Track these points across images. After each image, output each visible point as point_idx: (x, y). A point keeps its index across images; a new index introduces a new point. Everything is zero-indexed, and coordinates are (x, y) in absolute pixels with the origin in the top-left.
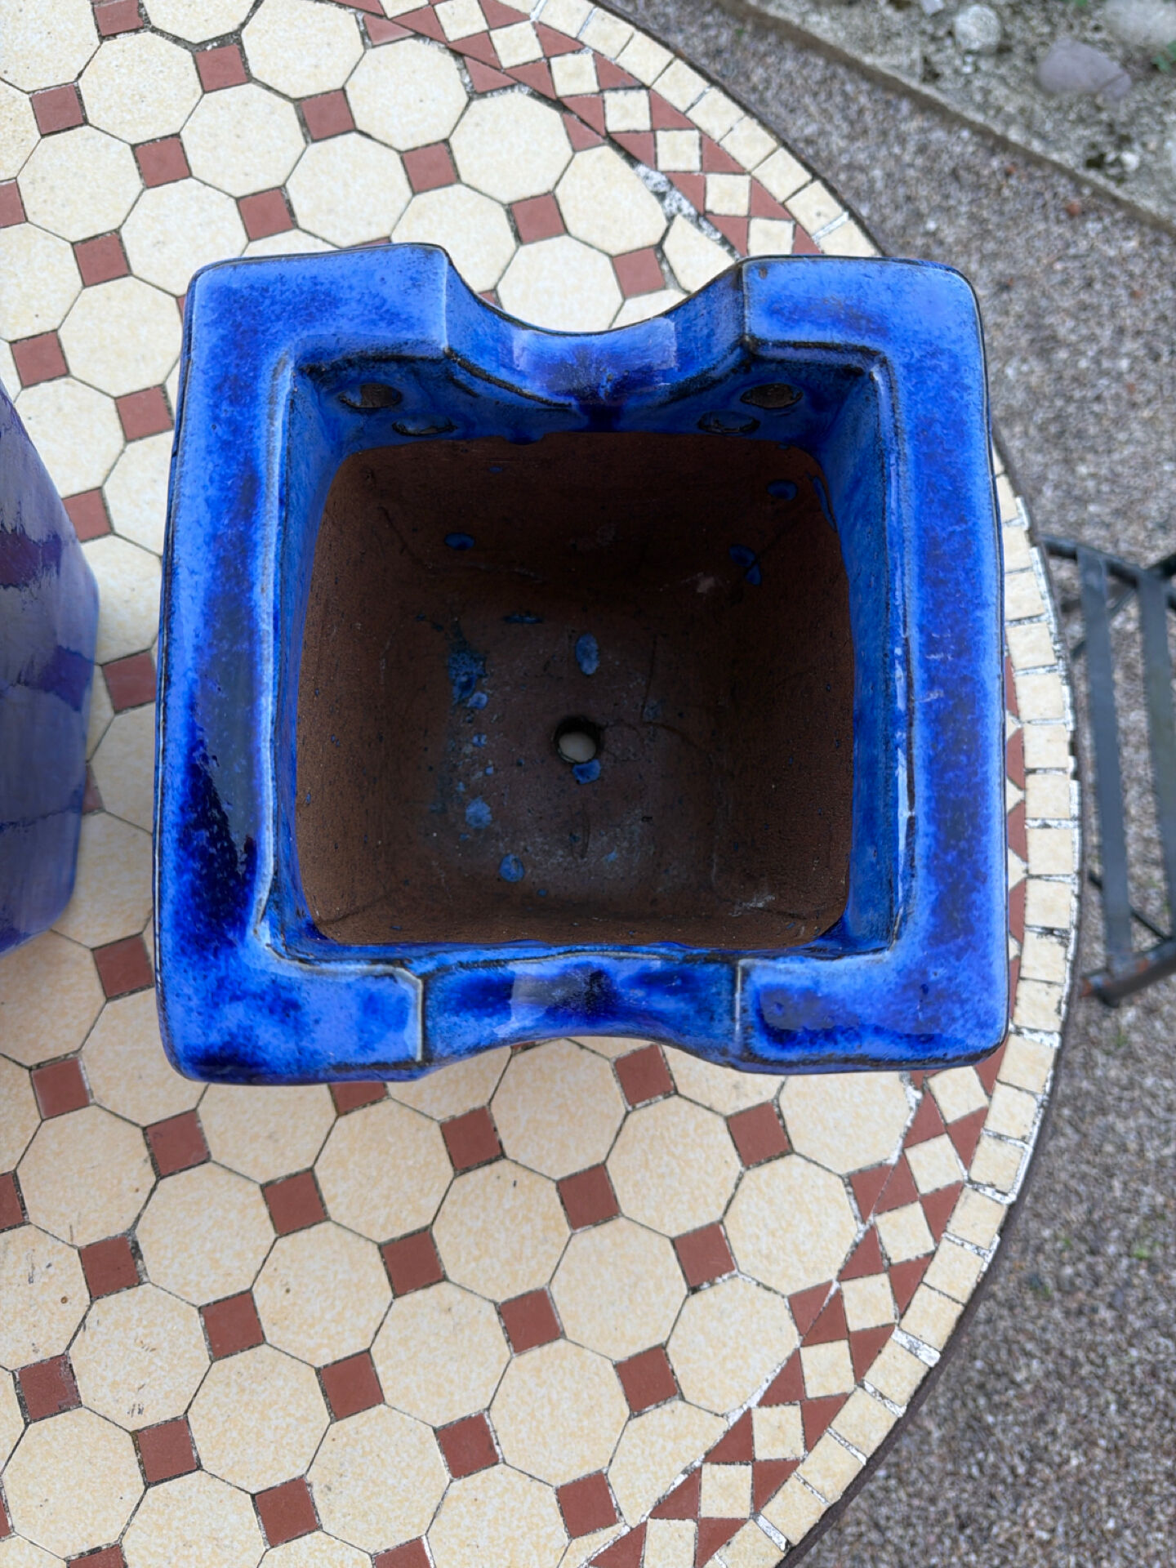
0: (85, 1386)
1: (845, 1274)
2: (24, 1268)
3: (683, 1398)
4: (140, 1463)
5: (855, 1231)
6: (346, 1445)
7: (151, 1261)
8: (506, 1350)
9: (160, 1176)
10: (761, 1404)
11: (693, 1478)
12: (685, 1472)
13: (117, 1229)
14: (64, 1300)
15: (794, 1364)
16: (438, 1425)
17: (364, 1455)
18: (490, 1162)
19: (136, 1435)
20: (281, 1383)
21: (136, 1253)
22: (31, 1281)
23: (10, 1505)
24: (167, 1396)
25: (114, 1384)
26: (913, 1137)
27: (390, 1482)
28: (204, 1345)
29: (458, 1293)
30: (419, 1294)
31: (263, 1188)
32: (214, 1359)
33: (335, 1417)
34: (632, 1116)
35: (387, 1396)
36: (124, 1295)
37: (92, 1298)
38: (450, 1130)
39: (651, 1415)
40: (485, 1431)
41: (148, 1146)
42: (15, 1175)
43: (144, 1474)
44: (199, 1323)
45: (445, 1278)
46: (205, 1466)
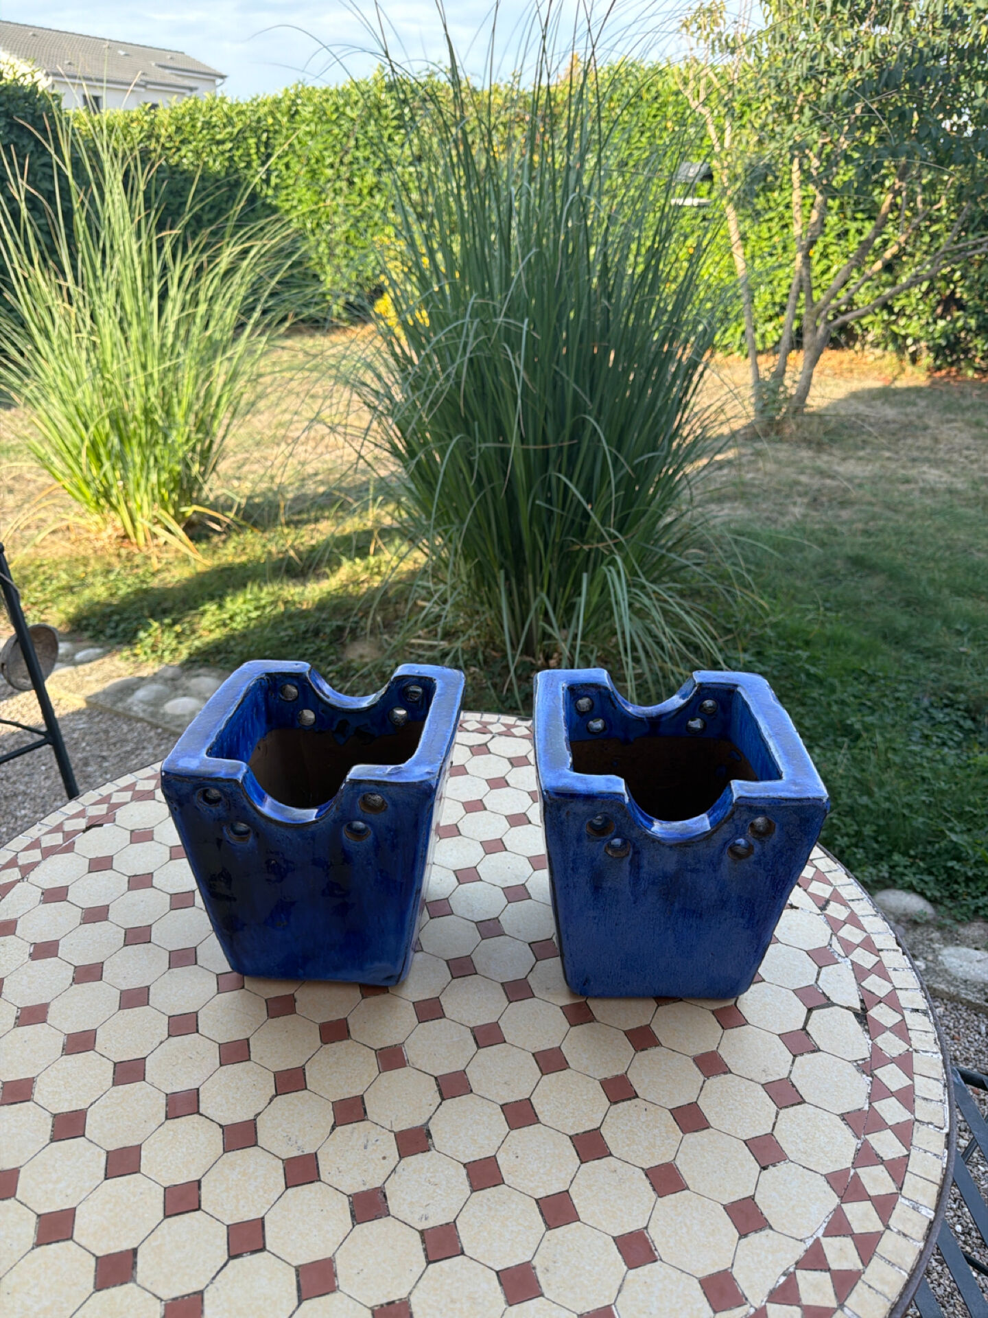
0: (393, 1204)
1: (855, 1164)
2: (363, 1141)
3: (771, 1228)
4: (425, 1250)
5: (855, 1143)
6: (557, 1244)
7: (436, 1139)
8: (653, 1195)
9: (443, 1099)
10: (825, 1235)
11: (791, 1277)
12: (784, 1274)
13: (419, 1122)
14: (384, 1158)
15: (838, 1212)
16: (615, 1235)
17: (569, 1250)
18: (630, 1099)
20: (514, 1206)
21: (429, 1135)
22: (365, 1147)
23: (339, 1272)
24: (443, 1210)
25: (411, 1203)
26: (872, 1098)
27: (588, 1268)
28: (467, 1183)
29: (620, 1163)
30: (596, 1162)
31: (502, 1106)
32: (473, 1191)
33: (549, 1228)
34: (708, 1082)
35: (581, 1216)
36: (420, 1156)
37: (401, 1157)
38: (605, 1084)
39: (753, 1237)
40: (646, 1240)
41: (438, 1085)
42: (362, 1097)
43: (427, 1256)
44: (464, 1172)
45: (611, 1155)
46: (466, 1252)
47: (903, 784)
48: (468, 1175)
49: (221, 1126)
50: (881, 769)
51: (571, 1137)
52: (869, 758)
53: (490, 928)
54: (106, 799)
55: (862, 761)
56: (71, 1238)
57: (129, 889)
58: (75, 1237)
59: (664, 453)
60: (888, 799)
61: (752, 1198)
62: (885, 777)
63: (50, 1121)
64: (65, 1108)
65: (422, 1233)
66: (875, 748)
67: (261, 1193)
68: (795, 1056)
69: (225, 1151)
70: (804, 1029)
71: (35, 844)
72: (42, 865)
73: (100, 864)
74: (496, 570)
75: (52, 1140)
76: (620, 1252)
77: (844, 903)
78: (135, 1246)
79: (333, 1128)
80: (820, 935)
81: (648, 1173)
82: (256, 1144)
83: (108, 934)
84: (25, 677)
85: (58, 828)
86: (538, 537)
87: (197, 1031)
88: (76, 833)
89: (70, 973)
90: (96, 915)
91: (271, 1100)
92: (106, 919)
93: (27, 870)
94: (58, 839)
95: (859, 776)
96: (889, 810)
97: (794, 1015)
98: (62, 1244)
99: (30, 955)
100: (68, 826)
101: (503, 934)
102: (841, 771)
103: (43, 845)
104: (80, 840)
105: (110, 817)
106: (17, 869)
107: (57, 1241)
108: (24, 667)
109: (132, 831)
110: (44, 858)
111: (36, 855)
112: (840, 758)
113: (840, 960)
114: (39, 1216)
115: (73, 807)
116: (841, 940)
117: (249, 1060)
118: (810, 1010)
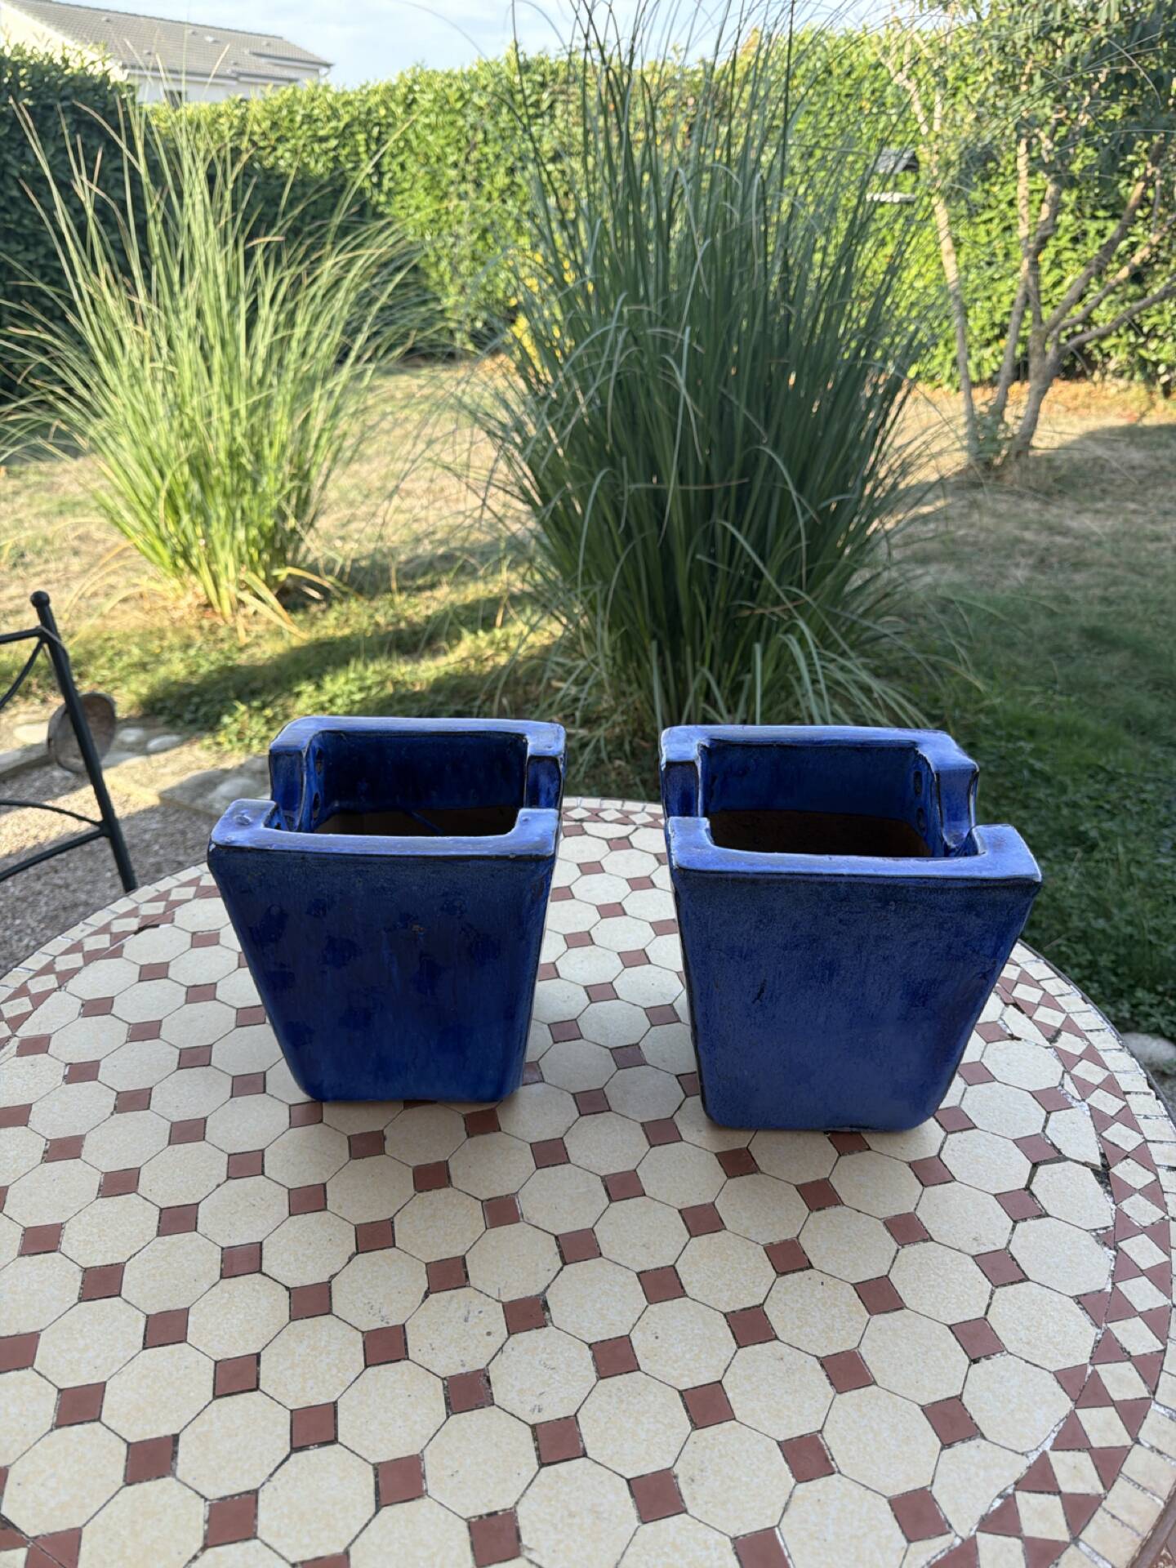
0: (498, 1391)
1: (1094, 1360)
2: (463, 1312)
3: (983, 1437)
4: (537, 1449)
5: (1092, 1334)
6: (706, 1447)
7: (555, 1312)
8: (830, 1390)
9: (565, 1264)
10: (1053, 1449)
11: (1009, 1501)
12: (1000, 1496)
13: (533, 1291)
14: (489, 1334)
15: (1072, 1420)
16: (781, 1439)
17: (721, 1456)
18: (802, 1270)
19: (534, 1428)
20: (651, 1398)
21: (545, 1307)
22: (466, 1320)
23: (428, 1474)
24: (562, 1400)
25: (521, 1391)
26: (1116, 1276)
27: (744, 1479)
28: (593, 1369)
29: (787, 1349)
30: (758, 1347)
31: (639, 1274)
32: (601, 1377)
33: (696, 1426)
34: (903, 1252)
35: (737, 1414)
36: (534, 1333)
37: (510, 1333)
38: (771, 1251)
39: (959, 1448)
40: (820, 1448)
41: (559, 1246)
42: (463, 1258)
43: (539, 1457)
44: (589, 1354)
45: (776, 1338)
46: (590, 1453)
47: (1149, 905)
48: (594, 1358)
49: (287, 1288)
50: (1122, 886)
51: (725, 1315)
52: (1107, 872)
53: (627, 1056)
54: (163, 896)
55: (1098, 877)
56: (98, 1419)
57: (187, 1002)
58: (103, 1419)
59: (855, 496)
60: (1130, 923)
61: (959, 1398)
62: (1127, 896)
63: (79, 1277)
64: (98, 1261)
65: (533, 1427)
66: (1115, 861)
67: (334, 1371)
68: (1015, 1222)
69: (292, 1319)
70: (1027, 1188)
71: (76, 947)
72: (84, 972)
73: (153, 972)
74: (647, 640)
75: (80, 1300)
76: (787, 1461)
77: (1080, 1034)
78: (177, 1431)
79: (426, 1296)
80: (1048, 1073)
81: (824, 1362)
82: (329, 1312)
83: (161, 1053)
84: (76, 756)
85: (105, 929)
86: (699, 599)
87: (263, 1173)
88: (125, 934)
89: (111, 1100)
90: (146, 1031)
91: (350, 1260)
92: (158, 1037)
93: (65, 977)
94: (104, 941)
95: (1092, 893)
96: (1131, 936)
97: (1014, 1171)
98: (87, 1426)
99: (65, 1077)
100: (117, 927)
101: (645, 1064)
102: (1071, 888)
103: (86, 948)
104: (131, 945)
105: (167, 917)
106: (53, 977)
107: (81, 1423)
108: (75, 744)
109: (194, 934)
110: (86, 964)
111: (76, 960)
112: (1070, 872)
113: (1074, 1104)
114: (60, 1391)
115: (124, 904)
116: (1074, 1078)
117: (325, 1209)
118: (1035, 1166)
